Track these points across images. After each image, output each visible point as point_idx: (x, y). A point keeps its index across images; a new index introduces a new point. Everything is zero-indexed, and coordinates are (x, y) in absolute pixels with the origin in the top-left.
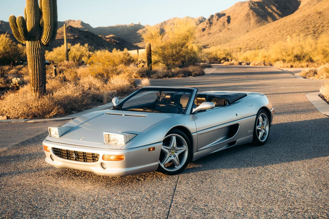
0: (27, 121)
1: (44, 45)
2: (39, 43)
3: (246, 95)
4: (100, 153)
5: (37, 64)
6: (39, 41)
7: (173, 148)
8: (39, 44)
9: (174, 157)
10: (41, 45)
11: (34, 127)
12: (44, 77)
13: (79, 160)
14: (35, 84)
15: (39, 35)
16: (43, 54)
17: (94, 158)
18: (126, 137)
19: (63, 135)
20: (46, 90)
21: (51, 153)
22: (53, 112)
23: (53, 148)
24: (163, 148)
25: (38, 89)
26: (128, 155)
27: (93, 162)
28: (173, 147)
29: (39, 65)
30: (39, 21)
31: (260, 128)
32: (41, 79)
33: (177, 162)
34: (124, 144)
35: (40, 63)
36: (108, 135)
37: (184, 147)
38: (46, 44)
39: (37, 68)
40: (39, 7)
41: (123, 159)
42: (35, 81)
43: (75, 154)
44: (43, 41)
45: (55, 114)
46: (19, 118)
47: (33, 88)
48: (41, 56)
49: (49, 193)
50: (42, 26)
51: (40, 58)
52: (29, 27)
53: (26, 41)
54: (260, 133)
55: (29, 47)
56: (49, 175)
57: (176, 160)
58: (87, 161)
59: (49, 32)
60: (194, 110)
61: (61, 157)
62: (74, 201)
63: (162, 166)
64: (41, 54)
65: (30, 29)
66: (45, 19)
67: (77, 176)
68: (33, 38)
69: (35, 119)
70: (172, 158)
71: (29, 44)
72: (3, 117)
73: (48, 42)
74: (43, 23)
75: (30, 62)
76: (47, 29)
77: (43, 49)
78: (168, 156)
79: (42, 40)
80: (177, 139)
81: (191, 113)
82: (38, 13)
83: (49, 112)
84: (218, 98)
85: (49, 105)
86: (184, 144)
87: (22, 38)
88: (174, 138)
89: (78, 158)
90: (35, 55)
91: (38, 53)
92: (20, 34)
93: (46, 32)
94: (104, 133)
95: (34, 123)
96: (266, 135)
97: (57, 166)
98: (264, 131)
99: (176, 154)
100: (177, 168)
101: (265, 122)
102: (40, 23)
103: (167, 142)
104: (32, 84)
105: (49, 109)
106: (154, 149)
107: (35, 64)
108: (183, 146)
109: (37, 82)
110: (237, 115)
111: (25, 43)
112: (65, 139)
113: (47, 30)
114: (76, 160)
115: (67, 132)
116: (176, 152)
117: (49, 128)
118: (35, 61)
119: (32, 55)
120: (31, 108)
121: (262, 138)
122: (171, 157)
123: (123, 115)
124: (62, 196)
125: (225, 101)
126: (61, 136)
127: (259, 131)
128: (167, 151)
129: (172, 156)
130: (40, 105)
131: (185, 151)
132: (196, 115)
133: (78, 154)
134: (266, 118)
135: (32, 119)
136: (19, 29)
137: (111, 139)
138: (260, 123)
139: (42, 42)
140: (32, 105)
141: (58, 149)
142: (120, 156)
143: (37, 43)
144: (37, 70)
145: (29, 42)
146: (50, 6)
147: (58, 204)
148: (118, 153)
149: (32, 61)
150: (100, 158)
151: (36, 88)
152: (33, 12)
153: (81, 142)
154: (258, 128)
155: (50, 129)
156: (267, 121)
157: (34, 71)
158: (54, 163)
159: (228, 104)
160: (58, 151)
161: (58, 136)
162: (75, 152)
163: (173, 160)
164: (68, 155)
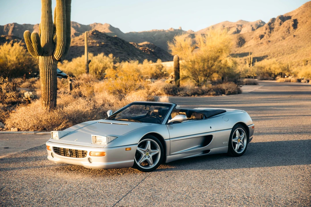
0: (37, 133)
1: (56, 60)
2: (52, 58)
3: (226, 111)
4: (88, 150)
5: (48, 78)
6: (51, 56)
7: (148, 150)
8: (52, 60)
9: (149, 158)
10: (53, 61)
11: (43, 138)
12: (55, 92)
13: (73, 156)
14: (46, 99)
15: (52, 50)
16: (55, 69)
17: (84, 154)
18: (108, 138)
19: (62, 137)
20: (56, 104)
21: (52, 151)
22: (61, 125)
23: (54, 147)
24: (138, 149)
25: (49, 103)
26: (108, 153)
27: (83, 157)
29: (51, 80)
30: (53, 37)
31: (236, 141)
32: (52, 93)
33: (151, 162)
34: (106, 144)
35: (52, 78)
36: (95, 137)
37: (157, 150)
38: (58, 59)
39: (49, 83)
40: (54, 22)
41: (105, 155)
42: (46, 95)
43: (70, 152)
44: (56, 56)
45: (63, 127)
46: (29, 130)
47: (44, 102)
48: (53, 71)
49: (48, 180)
50: (55, 42)
51: (52, 73)
52: (43, 43)
53: (39, 56)
54: (237, 145)
55: (42, 62)
56: (50, 170)
57: (150, 160)
58: (78, 157)
59: (62, 48)
60: (169, 121)
61: (59, 154)
62: (65, 184)
63: (138, 164)
64: (53, 69)
65: (44, 45)
66: (59, 35)
67: (72, 171)
68: (46, 54)
69: (44, 131)
70: (147, 158)
71: (42, 59)
72: (14, 129)
73: (60, 58)
74: (56, 39)
75: (43, 77)
76: (60, 44)
77: (55, 64)
78: (143, 156)
79: (54, 55)
80: (152, 143)
81: (167, 123)
82: (52, 29)
83: (58, 125)
84: (197, 112)
85: (58, 118)
86: (158, 148)
87: (36, 54)
88: (149, 142)
89: (72, 154)
90: (47, 70)
91: (50, 67)
92: (34, 49)
93: (59, 48)
94: (92, 135)
95: (43, 135)
96: (243, 148)
97: (56, 162)
98: (241, 144)
99: (150, 155)
100: (151, 167)
102: (54, 39)
103: (142, 145)
104: (43, 98)
105: (58, 122)
106: (130, 149)
107: (47, 79)
109: (48, 96)
110: (211, 128)
111: (39, 58)
112: (63, 140)
113: (59, 46)
114: (70, 156)
115: (65, 135)
116: (151, 154)
118: (47, 75)
119: (44, 70)
120: (41, 121)
121: (239, 150)
123: (112, 124)
124: (57, 181)
125: (202, 115)
126: (60, 138)
127: (235, 143)
128: (142, 152)
129: (147, 156)
130: (49, 118)
131: (158, 153)
132: (171, 125)
133: (72, 152)
134: (244, 132)
135: (41, 131)
136: (33, 44)
137: (97, 140)
138: (237, 137)
139: (54, 58)
140: (42, 118)
141: (57, 148)
142: (103, 153)
143: (50, 58)
144: (48, 84)
145: (42, 57)
146: (64, 23)
147: (54, 185)
148: (101, 150)
149: (44, 75)
150: (88, 154)
151: (47, 102)
152: (47, 28)
153: (75, 142)
154: (234, 140)
155: (52, 133)
157: (46, 86)
158: (54, 159)
159: (204, 118)
160: (57, 150)
161: (58, 138)
162: (70, 150)
163: (147, 160)
164: (65, 152)
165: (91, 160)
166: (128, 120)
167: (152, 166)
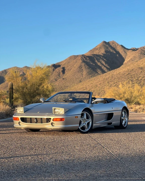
3: (115, 100)
7: (85, 119)
13: (38, 123)
21: (20, 121)
23: (21, 118)
24: (80, 118)
26: (66, 118)
27: (47, 123)
31: (123, 119)
33: (86, 127)
36: (55, 109)
37: (90, 119)
41: (64, 120)
58: (43, 123)
60: (93, 102)
61: (26, 122)
63: (80, 128)
78: (82, 123)
81: (91, 103)
86: (89, 117)
88: (85, 114)
94: (53, 108)
96: (126, 123)
98: (125, 121)
99: (85, 122)
101: (126, 116)
106: (77, 117)
110: (112, 108)
112: (27, 113)
115: (27, 110)
117: (16, 108)
121: (124, 125)
127: (123, 120)
128: (82, 120)
131: (90, 121)
134: (126, 113)
138: (123, 116)
142: (62, 119)
148: (61, 117)
150: (52, 120)
154: (122, 118)
158: (21, 126)
159: (107, 102)
160: (24, 119)
161: (23, 112)
162: (36, 118)
163: (84, 125)
164: (31, 121)
165: (54, 125)
167: (87, 130)
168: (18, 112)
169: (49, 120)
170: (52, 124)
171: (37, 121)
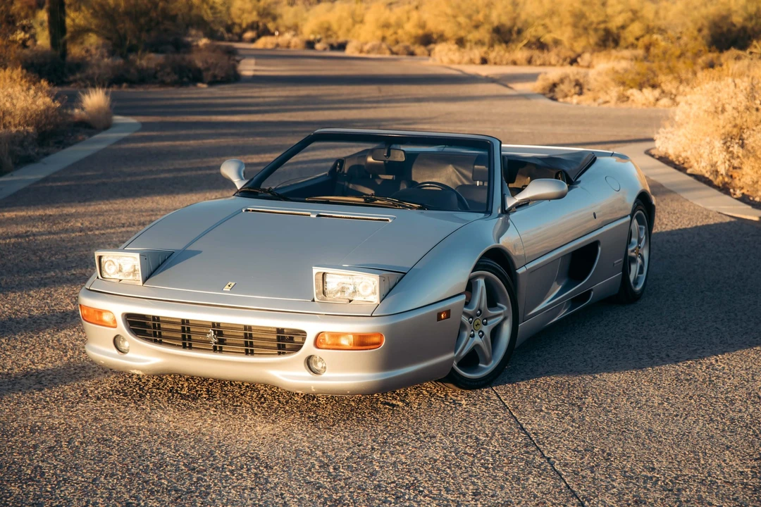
3: (596, 158)
7: (479, 312)
9: (481, 337)
13: (226, 348)
17: (286, 342)
18: (382, 280)
19: (152, 274)
23: (128, 316)
26: (392, 333)
27: (279, 353)
28: (479, 310)
31: (633, 254)
33: (487, 350)
34: (375, 299)
36: (324, 274)
37: (502, 308)
41: (379, 344)
43: (215, 332)
54: (633, 267)
57: (485, 345)
58: (252, 351)
60: (510, 202)
61: (155, 341)
70: (477, 340)
78: (466, 334)
81: (504, 211)
88: (481, 282)
89: (222, 342)
96: (643, 274)
98: (640, 261)
99: (484, 328)
100: (483, 369)
101: (643, 236)
106: (448, 313)
108: (499, 304)
110: (595, 216)
112: (159, 287)
114: (215, 349)
115: (159, 266)
116: (486, 324)
117: (97, 254)
121: (637, 281)
122: (473, 336)
123: (314, 216)
125: (557, 176)
126: (147, 278)
128: (465, 319)
129: (476, 334)
131: (505, 319)
133: (221, 332)
134: (645, 225)
137: (331, 287)
138: (634, 239)
141: (143, 317)
142: (368, 336)
150: (309, 341)
153: (227, 295)
154: (630, 252)
155: (100, 257)
156: (646, 233)
158: (125, 359)
160: (144, 325)
161: (139, 277)
162: (215, 326)
163: (477, 346)
164: (186, 335)
165: (319, 366)
166: (363, 200)
167: (487, 368)
168: (110, 271)
169: (291, 339)
170: (309, 361)
171: (221, 342)
